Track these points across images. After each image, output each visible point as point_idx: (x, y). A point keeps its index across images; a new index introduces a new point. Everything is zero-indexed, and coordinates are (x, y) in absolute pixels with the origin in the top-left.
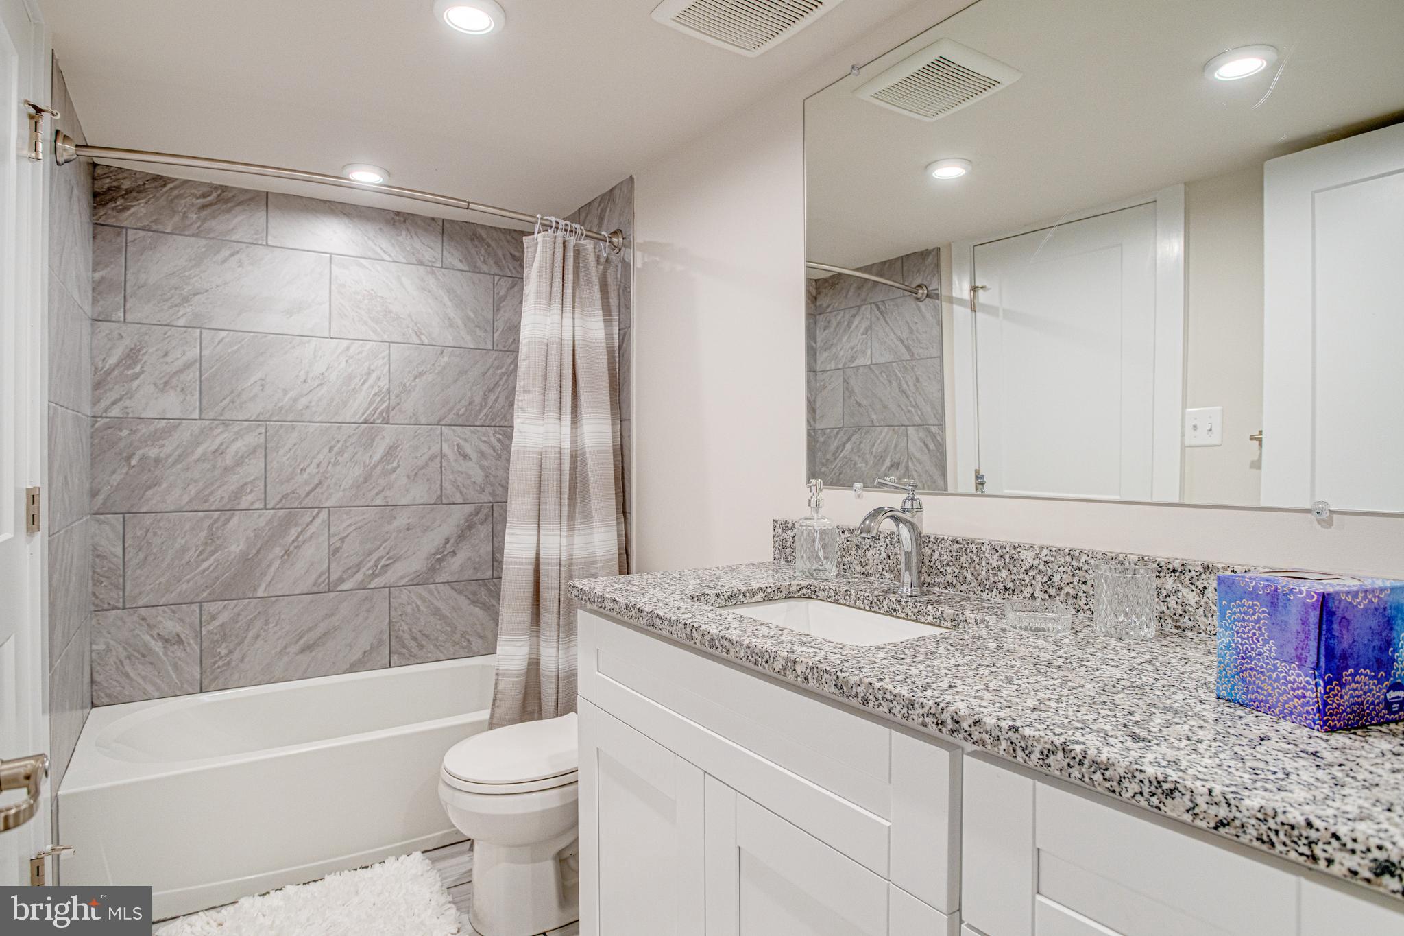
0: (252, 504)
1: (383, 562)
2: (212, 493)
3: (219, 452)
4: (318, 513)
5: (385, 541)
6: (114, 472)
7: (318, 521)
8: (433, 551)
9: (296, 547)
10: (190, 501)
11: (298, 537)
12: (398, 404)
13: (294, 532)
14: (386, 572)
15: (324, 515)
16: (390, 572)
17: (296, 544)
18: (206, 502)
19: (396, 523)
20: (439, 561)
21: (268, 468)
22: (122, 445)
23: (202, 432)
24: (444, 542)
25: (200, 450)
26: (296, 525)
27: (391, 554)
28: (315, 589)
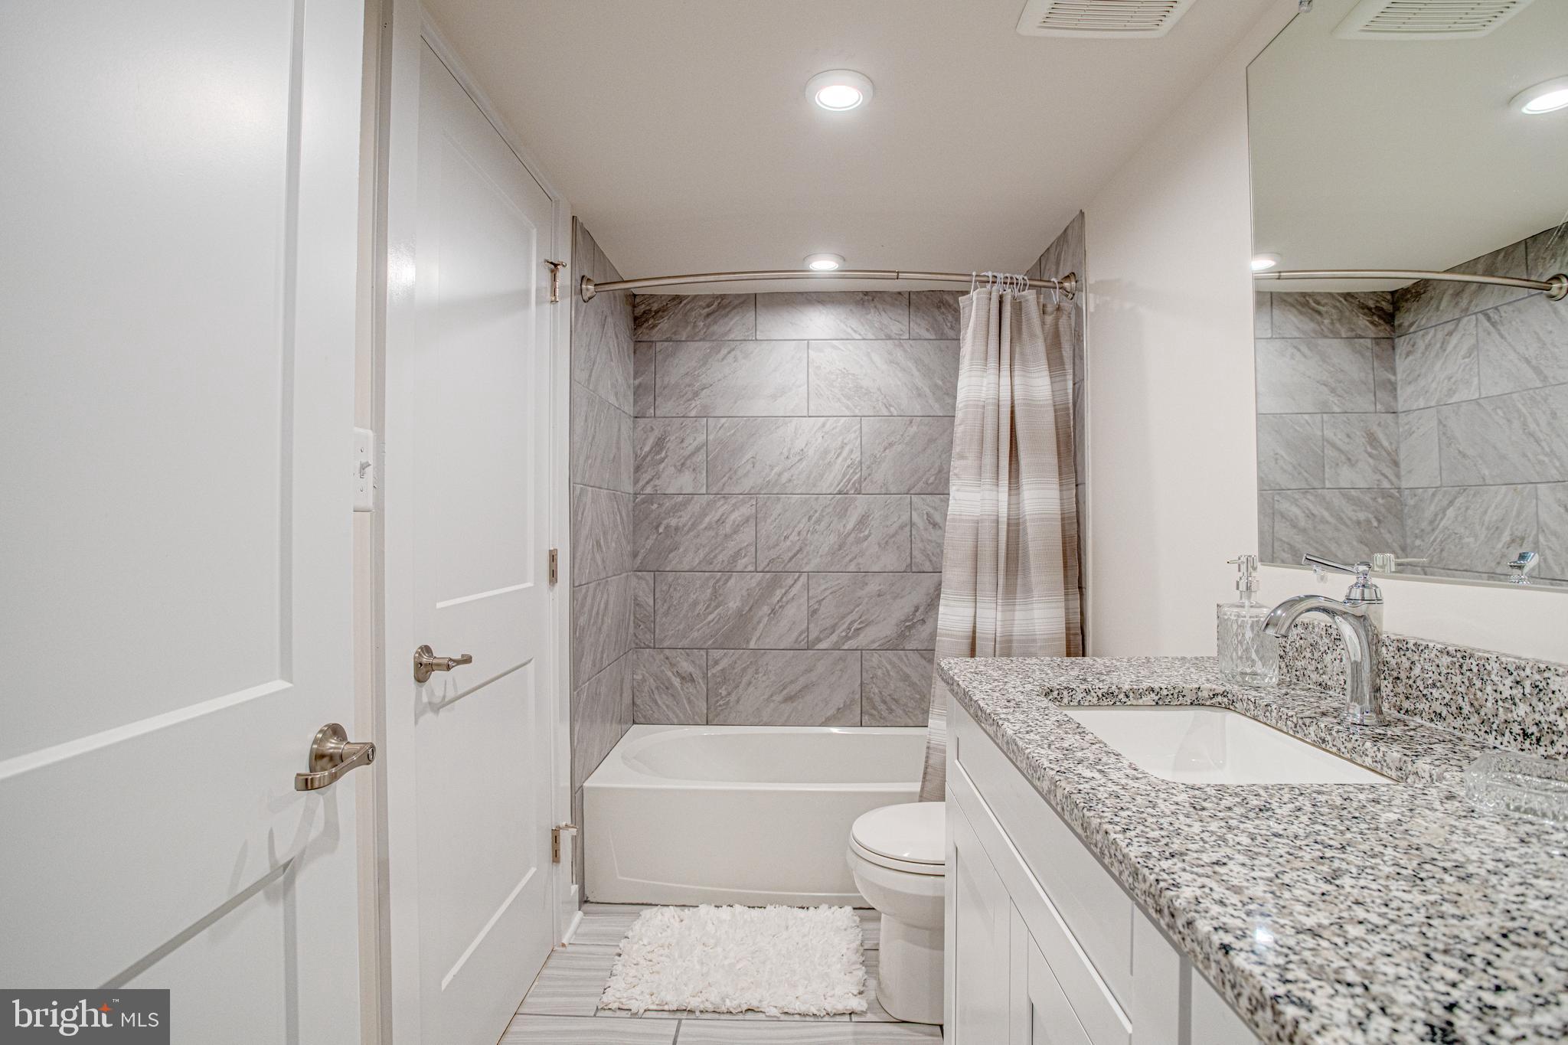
0: (746, 567)
1: (856, 626)
2: (715, 557)
3: (721, 521)
4: (799, 577)
5: (858, 606)
6: (647, 538)
7: (799, 584)
8: (903, 618)
9: (780, 607)
10: (700, 563)
11: (782, 598)
12: (869, 475)
13: (779, 593)
14: (858, 634)
15: (804, 578)
16: (862, 635)
17: (780, 604)
18: (711, 564)
19: (868, 589)
20: (909, 628)
21: (758, 535)
22: (653, 516)
23: (708, 504)
24: (913, 609)
25: (707, 520)
26: (781, 587)
27: (863, 618)
28: (797, 647)
